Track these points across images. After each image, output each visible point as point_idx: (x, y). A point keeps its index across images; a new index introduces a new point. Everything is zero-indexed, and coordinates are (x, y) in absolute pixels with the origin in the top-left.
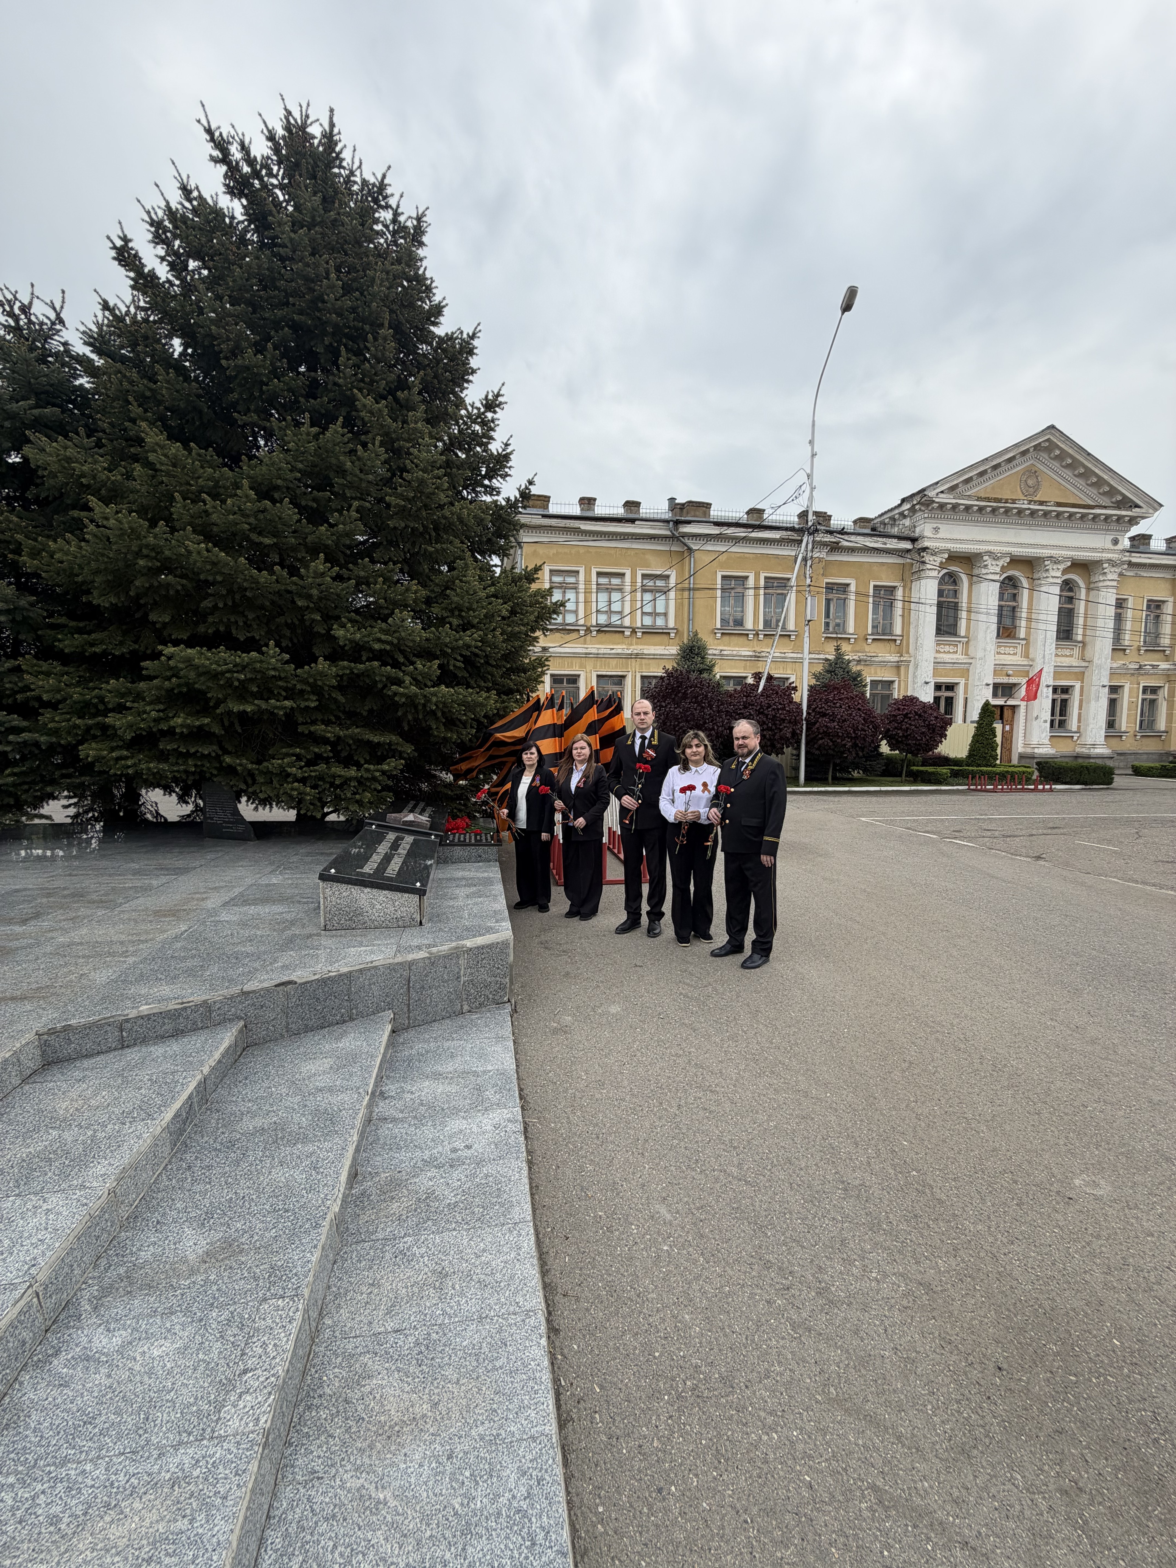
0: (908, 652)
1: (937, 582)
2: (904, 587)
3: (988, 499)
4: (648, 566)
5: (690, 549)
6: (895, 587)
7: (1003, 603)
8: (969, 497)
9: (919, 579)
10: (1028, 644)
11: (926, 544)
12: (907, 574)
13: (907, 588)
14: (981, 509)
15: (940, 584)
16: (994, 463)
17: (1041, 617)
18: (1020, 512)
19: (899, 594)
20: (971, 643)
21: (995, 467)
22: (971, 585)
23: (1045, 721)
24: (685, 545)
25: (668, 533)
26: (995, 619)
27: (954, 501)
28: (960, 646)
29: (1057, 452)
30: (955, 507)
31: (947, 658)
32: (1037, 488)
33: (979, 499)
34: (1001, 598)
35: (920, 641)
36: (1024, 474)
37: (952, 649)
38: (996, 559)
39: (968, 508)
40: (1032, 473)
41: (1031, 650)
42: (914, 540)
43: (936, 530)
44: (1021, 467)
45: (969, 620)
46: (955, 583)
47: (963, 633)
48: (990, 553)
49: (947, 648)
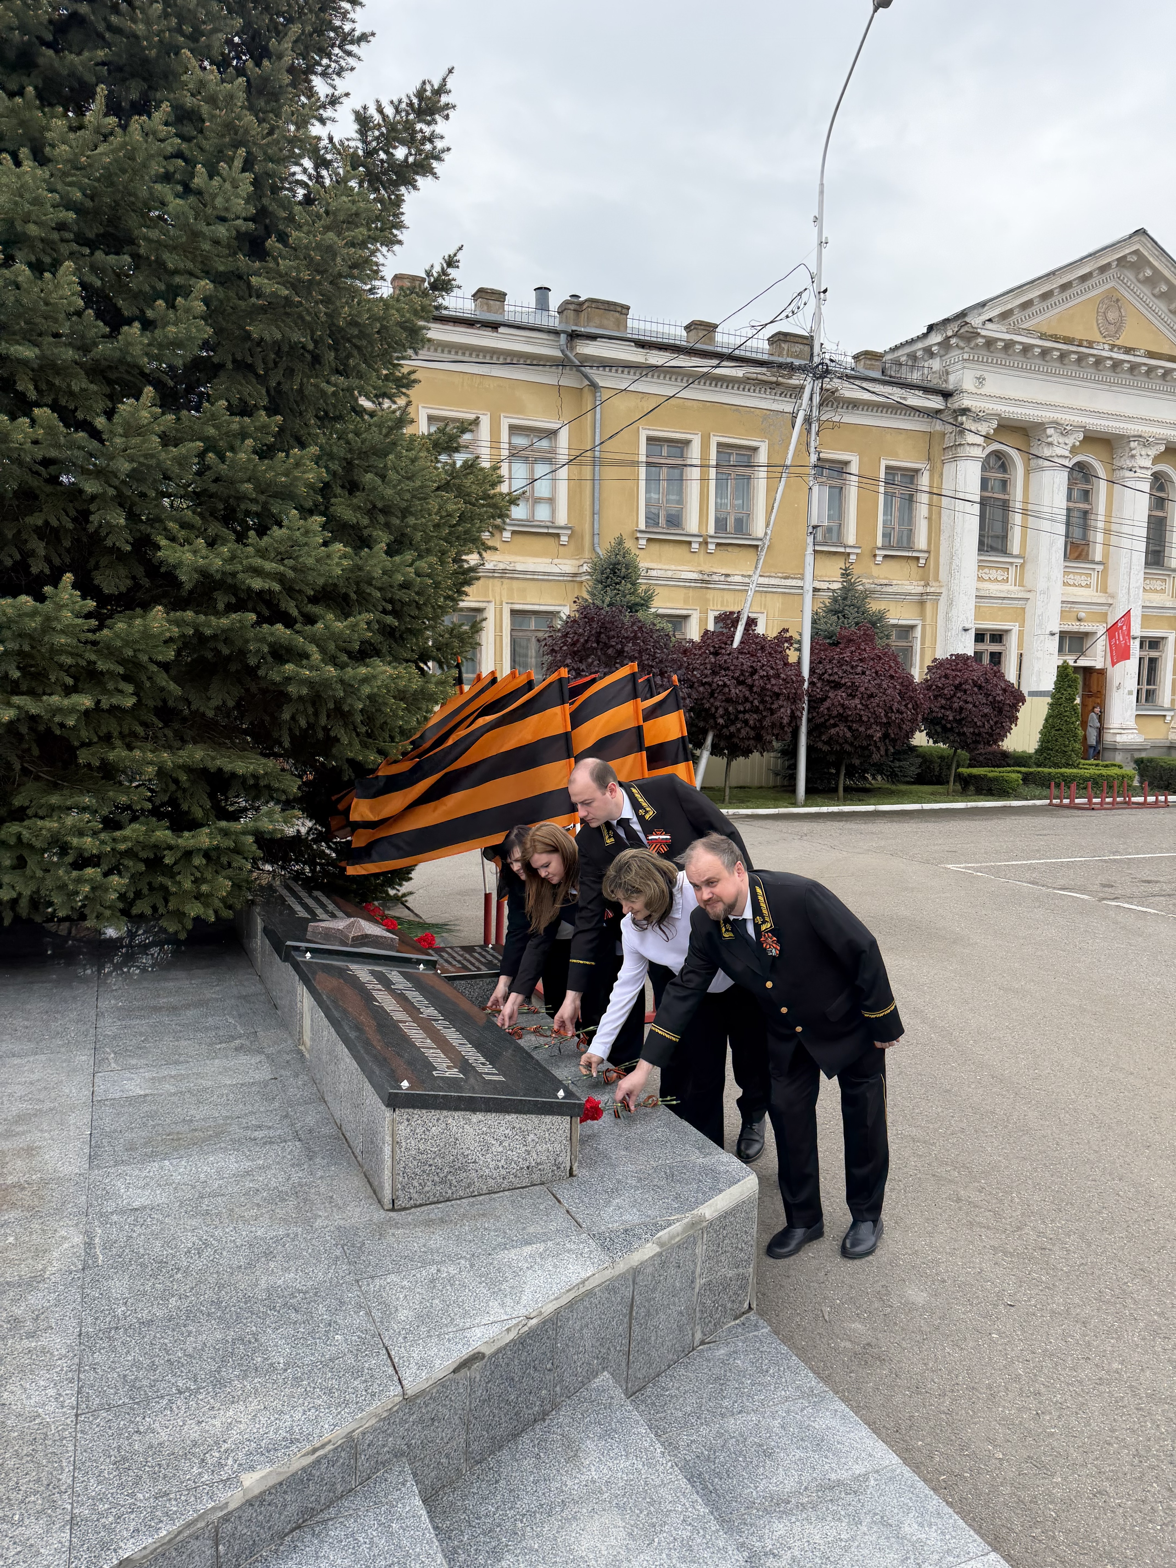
0: (937, 579)
1: (979, 465)
2: (931, 471)
3: (1055, 338)
4: (519, 409)
5: (594, 386)
6: (917, 471)
7: (1071, 505)
8: (1029, 332)
9: (955, 459)
10: (1105, 572)
11: (966, 403)
12: (936, 449)
13: (937, 473)
14: (1045, 353)
15: (984, 469)
16: (1064, 280)
17: (1126, 529)
18: (1099, 361)
19: (924, 481)
20: (1028, 567)
21: (1065, 287)
22: (1027, 472)
23: (1130, 693)
24: (586, 377)
25: (558, 353)
26: (1062, 529)
27: (1007, 337)
28: (1012, 570)
29: (1149, 272)
30: (1009, 345)
31: (994, 589)
32: (1119, 326)
33: (1043, 336)
34: (1069, 498)
35: (956, 561)
36: (1102, 302)
37: (999, 575)
38: (1065, 433)
39: (1027, 349)
40: (1113, 301)
41: (1111, 581)
42: (947, 395)
43: (981, 380)
44: (1097, 290)
45: (1024, 527)
46: (1004, 468)
47: (1016, 551)
48: (1056, 424)
49: (993, 574)
